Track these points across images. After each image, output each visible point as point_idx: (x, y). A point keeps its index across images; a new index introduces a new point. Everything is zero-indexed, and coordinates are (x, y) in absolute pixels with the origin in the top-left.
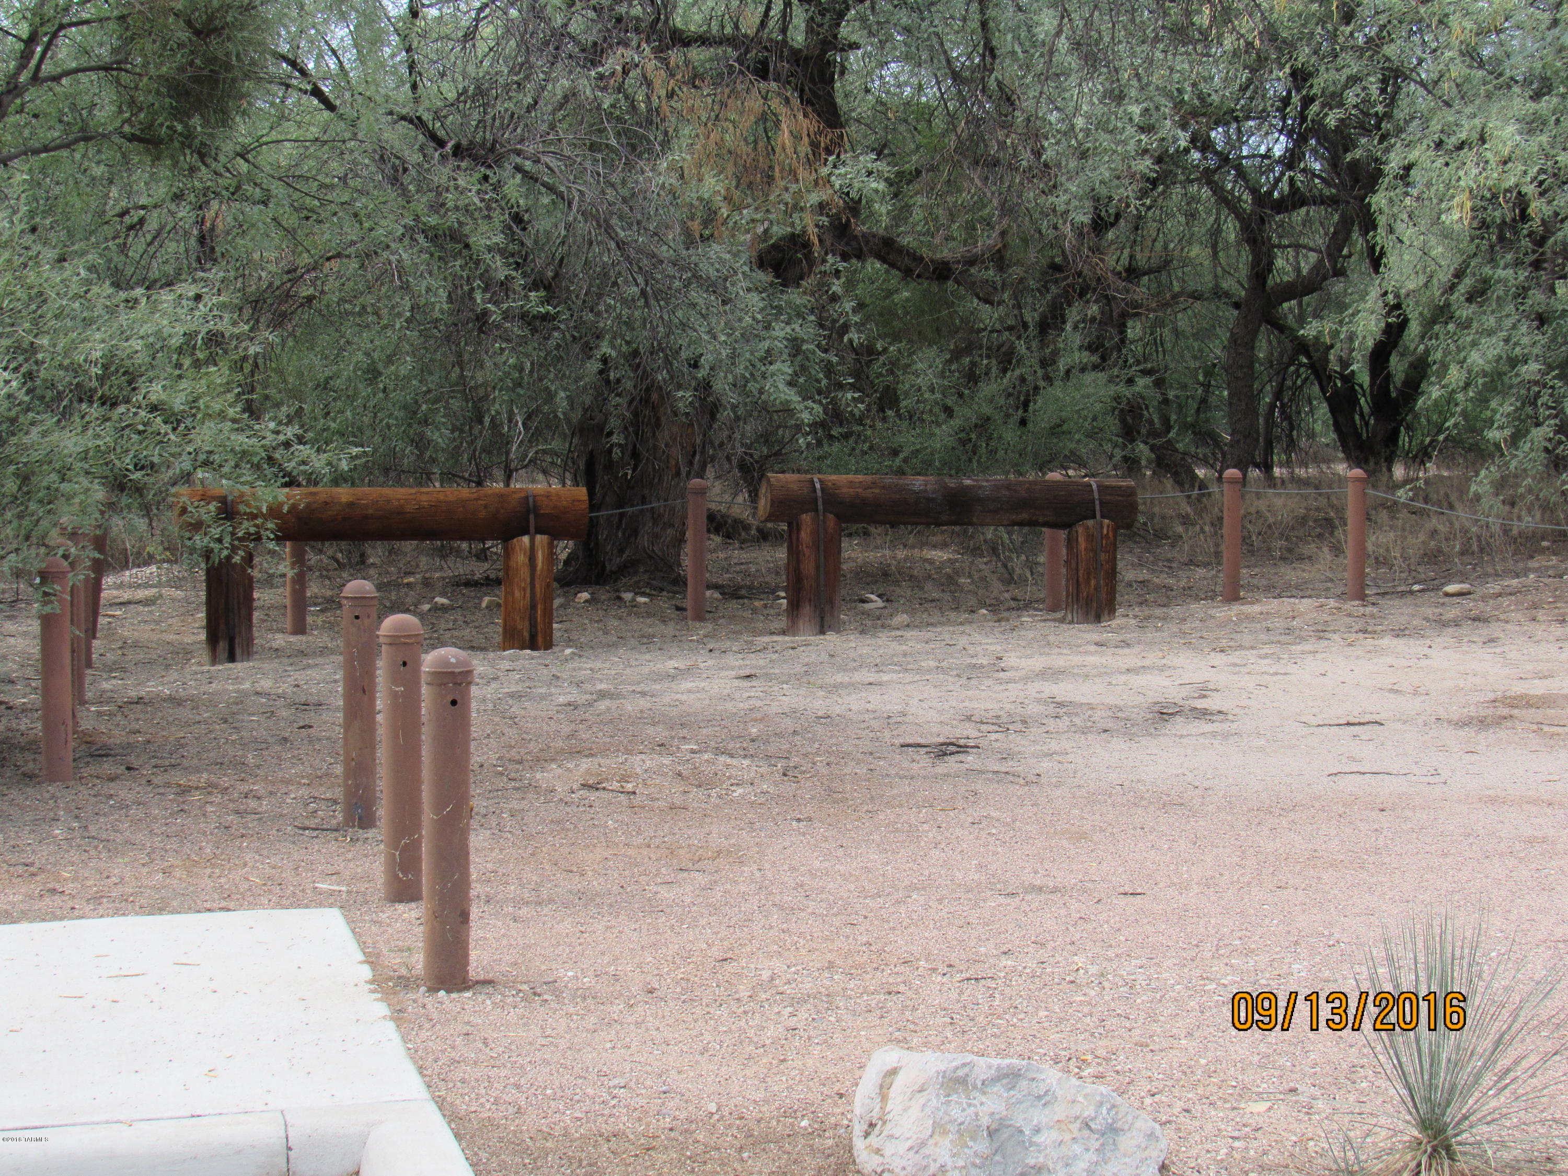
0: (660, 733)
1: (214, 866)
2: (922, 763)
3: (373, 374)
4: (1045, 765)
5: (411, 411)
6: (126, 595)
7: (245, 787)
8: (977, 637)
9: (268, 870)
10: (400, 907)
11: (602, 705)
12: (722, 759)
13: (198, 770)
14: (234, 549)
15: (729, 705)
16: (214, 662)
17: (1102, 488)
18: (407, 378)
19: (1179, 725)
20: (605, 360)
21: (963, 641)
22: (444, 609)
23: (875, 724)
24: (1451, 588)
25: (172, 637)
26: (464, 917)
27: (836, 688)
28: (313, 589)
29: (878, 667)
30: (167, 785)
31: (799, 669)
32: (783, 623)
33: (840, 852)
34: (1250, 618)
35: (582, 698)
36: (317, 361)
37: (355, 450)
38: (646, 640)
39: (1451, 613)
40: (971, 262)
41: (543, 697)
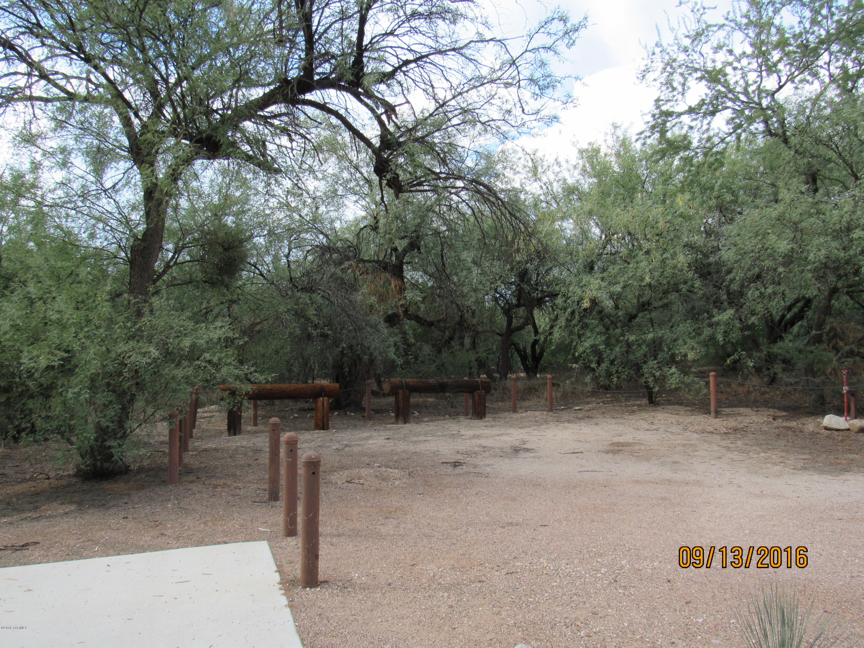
0: (366, 459)
1: (223, 520)
2: (449, 469)
3: (277, 352)
4: (488, 469)
5: (288, 362)
6: (205, 415)
7: (235, 485)
8: (450, 425)
9: (242, 521)
10: (289, 539)
11: (347, 449)
12: (389, 469)
13: (221, 478)
14: (234, 406)
15: (385, 449)
16: (229, 435)
17: (482, 382)
18: (287, 353)
19: (522, 454)
20: (343, 348)
21: (446, 426)
22: (297, 418)
23: (431, 455)
24: (577, 408)
25: (217, 428)
26: (317, 557)
27: (416, 442)
28: (259, 413)
29: (425, 435)
30: (210, 484)
31: (402, 436)
32: (393, 420)
33: (437, 508)
34: (524, 418)
35: (341, 447)
36: (261, 349)
37: (273, 375)
38: (355, 427)
39: (580, 416)
40: (439, 321)
41: (328, 447)
